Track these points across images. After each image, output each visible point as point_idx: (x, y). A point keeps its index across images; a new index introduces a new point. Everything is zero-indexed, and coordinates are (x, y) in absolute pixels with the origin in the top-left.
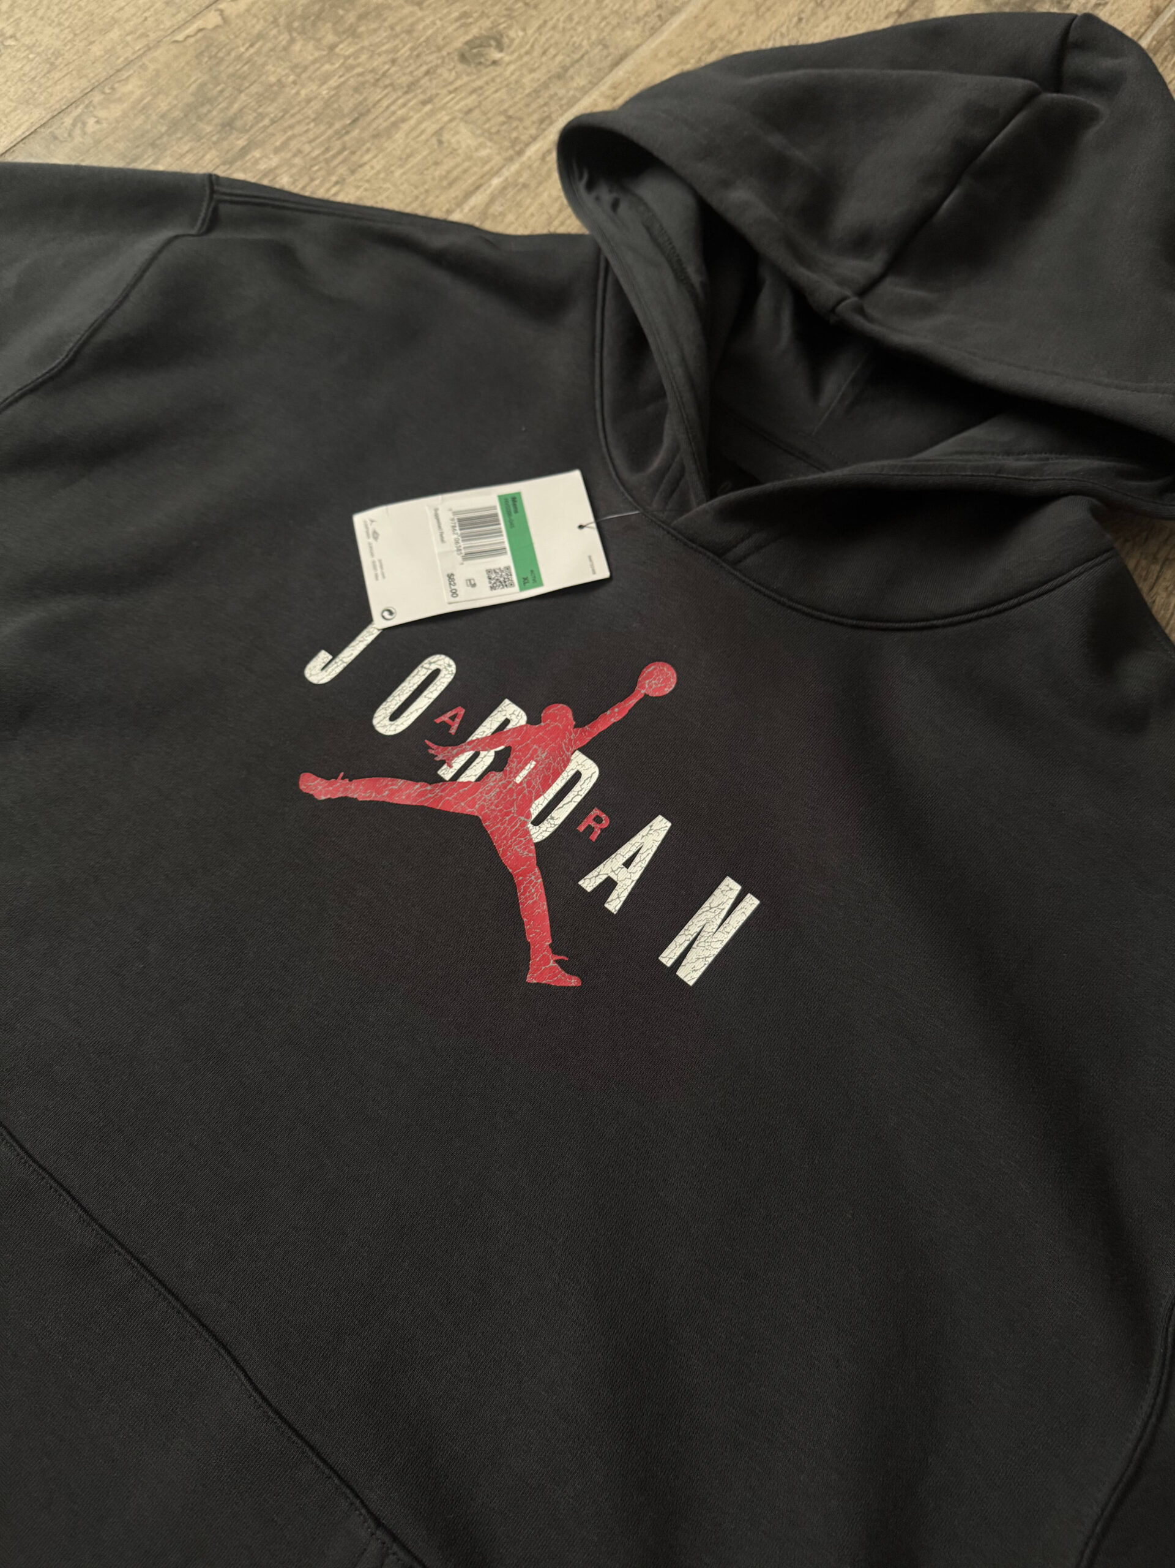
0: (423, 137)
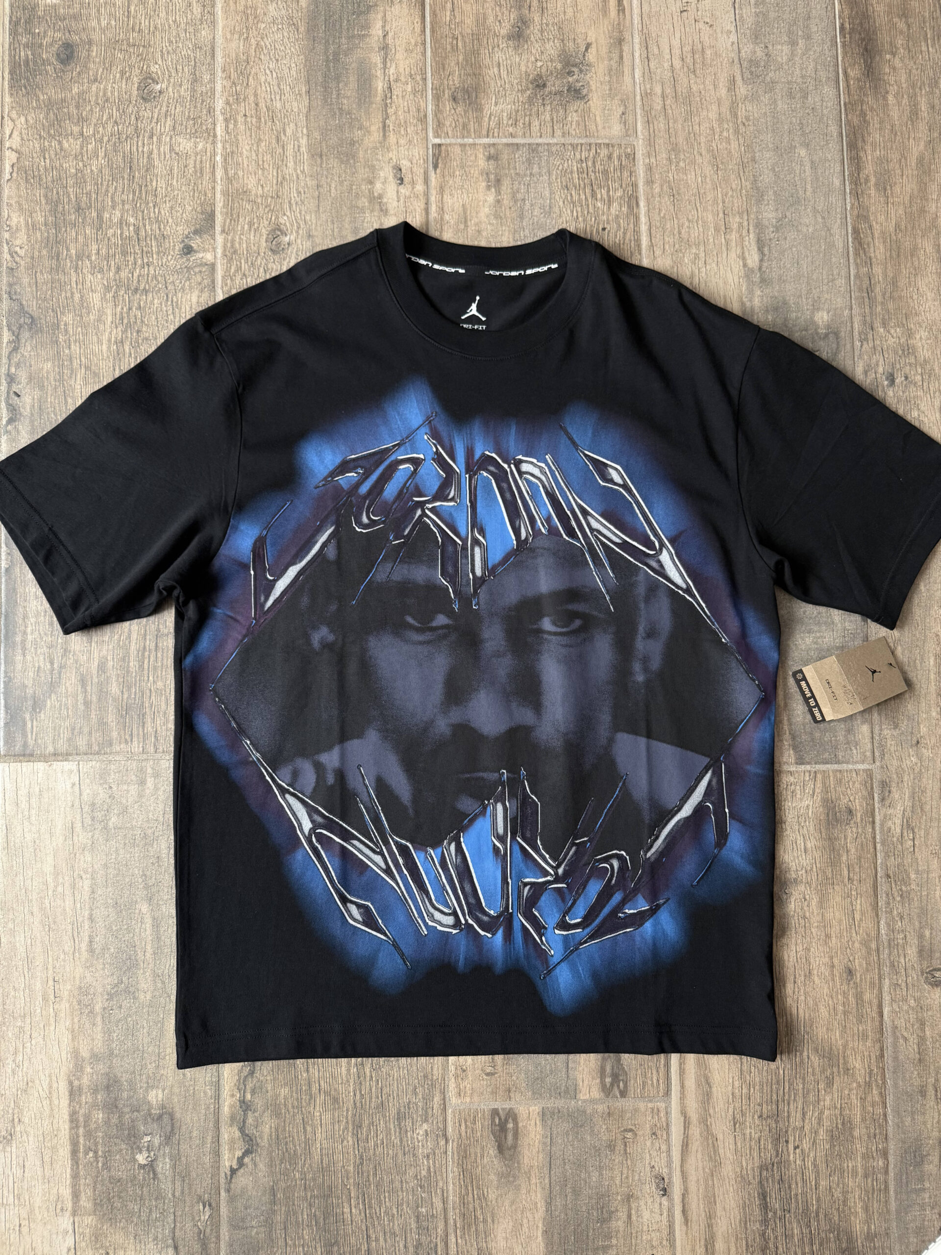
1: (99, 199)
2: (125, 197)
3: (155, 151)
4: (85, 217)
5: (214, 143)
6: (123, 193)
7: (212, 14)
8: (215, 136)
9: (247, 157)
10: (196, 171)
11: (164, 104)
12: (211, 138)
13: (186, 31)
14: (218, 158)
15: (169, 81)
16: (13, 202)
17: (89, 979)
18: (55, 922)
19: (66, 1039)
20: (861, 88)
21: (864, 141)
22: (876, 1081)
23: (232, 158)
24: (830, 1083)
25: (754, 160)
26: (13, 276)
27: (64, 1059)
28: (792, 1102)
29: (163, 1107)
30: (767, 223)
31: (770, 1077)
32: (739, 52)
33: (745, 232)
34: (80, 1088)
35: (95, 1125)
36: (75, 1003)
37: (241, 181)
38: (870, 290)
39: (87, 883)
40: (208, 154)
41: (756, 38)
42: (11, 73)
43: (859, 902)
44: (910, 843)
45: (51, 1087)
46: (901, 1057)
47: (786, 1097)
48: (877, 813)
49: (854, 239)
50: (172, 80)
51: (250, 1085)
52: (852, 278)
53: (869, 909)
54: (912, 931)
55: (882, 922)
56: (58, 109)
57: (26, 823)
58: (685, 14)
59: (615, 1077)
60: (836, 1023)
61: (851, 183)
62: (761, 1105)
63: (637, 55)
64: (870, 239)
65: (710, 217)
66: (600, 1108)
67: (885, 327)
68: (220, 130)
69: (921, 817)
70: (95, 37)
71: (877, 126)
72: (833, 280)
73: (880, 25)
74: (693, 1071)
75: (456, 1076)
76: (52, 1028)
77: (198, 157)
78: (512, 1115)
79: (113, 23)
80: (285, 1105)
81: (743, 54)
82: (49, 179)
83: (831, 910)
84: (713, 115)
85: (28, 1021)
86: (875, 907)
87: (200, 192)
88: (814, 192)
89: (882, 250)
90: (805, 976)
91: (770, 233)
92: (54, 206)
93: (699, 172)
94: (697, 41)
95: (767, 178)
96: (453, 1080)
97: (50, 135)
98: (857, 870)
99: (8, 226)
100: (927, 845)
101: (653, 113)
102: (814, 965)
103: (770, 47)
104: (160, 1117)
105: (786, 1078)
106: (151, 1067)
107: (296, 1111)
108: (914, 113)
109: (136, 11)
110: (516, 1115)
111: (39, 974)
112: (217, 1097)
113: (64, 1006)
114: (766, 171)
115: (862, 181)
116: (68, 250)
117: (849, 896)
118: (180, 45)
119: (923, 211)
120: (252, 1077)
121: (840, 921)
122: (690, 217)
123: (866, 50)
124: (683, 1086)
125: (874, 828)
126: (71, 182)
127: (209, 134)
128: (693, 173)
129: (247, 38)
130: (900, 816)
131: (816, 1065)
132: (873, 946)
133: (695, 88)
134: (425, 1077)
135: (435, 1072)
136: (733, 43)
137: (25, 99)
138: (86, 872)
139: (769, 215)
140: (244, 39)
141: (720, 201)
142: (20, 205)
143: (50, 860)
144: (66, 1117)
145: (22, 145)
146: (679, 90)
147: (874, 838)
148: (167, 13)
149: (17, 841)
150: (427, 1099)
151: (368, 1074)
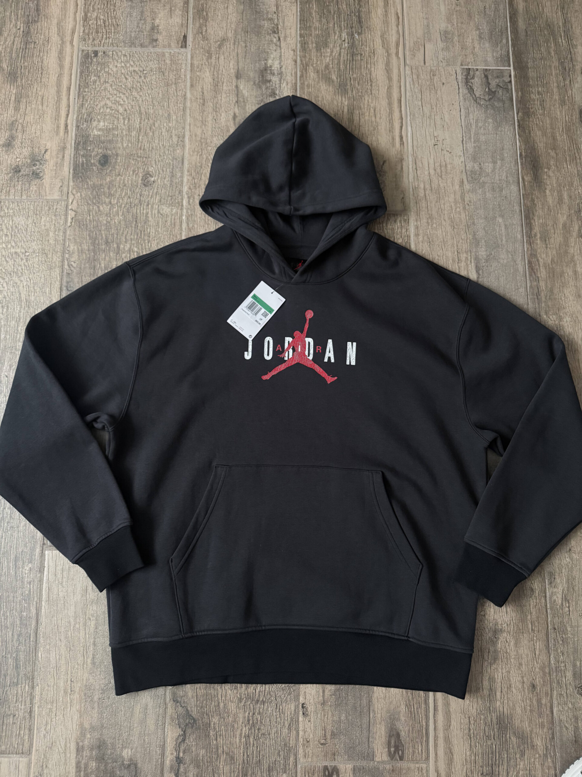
0: (156, 216)
1: (119, 237)
2: (132, 237)
3: (150, 213)
4: (110, 247)
5: (182, 209)
6: (131, 234)
7: (183, 141)
8: (182, 206)
9: (200, 218)
10: (171, 224)
11: (156, 188)
12: (180, 207)
13: (168, 150)
14: (184, 218)
15: (158, 176)
16: (71, 238)
17: (91, 680)
18: (73, 646)
19: (76, 717)
20: (531, 186)
21: (533, 214)
22: (550, 753)
23: (192, 218)
24: (523, 754)
25: (474, 223)
26: (70, 277)
27: (74, 729)
28: (500, 766)
29: (131, 760)
30: (481, 257)
31: (487, 750)
32: (466, 167)
33: (469, 262)
34: (82, 746)
35: (90, 770)
36: (82, 695)
37: (196, 230)
38: (538, 294)
39: (93, 623)
40: (179, 215)
41: (475, 159)
42: (74, 170)
43: (538, 644)
44: (567, 609)
45: (66, 746)
46: (564, 739)
47: (497, 763)
48: (547, 591)
49: (529, 267)
50: (160, 176)
51: (182, 748)
52: (528, 288)
53: (544, 648)
54: (569, 662)
55: (552, 656)
56: (98, 189)
57: (60, 586)
58: (436, 146)
59: (397, 748)
60: (526, 717)
61: (526, 237)
62: (482, 767)
63: (410, 167)
64: (538, 267)
65: (450, 254)
66: (388, 767)
67: (547, 315)
68: (185, 203)
69: (573, 594)
70: (120, 152)
71: (541, 206)
72: (518, 289)
73: (541, 153)
74: (442, 745)
75: (303, 745)
76: (69, 710)
77: (173, 217)
78: (336, 770)
79: (130, 145)
80: (203, 760)
81: (467, 168)
82: (92, 226)
83: (522, 648)
84: (452, 199)
85: (55, 705)
86: (548, 647)
87: (173, 236)
88: (507, 241)
89: (544, 273)
90: (508, 688)
91: (483, 263)
92: (94, 241)
93: (443, 230)
94: (442, 160)
95: (481, 233)
96: (301, 747)
97: (93, 203)
98: (537, 624)
99: (68, 251)
100: (577, 611)
101: (419, 198)
102: (513, 682)
103: (482, 165)
104: (129, 766)
105: (497, 750)
106: (125, 735)
107: (209, 764)
108: (561, 200)
109: (142, 139)
110: (338, 770)
111: (62, 677)
112: (163, 754)
113: (76, 696)
114: (481, 230)
115: (533, 236)
116: (100, 264)
117: (532, 640)
118: (165, 157)
119: (566, 252)
120: (184, 743)
121: (527, 655)
122: (439, 254)
123: (534, 166)
124: (436, 754)
125: (546, 600)
126: (103, 228)
127: (179, 205)
128: (441, 230)
129: (201, 154)
130: (561, 593)
131: (515, 743)
132: (547, 670)
133: (442, 185)
134: (285, 745)
135: (291, 742)
136: (462, 162)
137: (81, 184)
138: (93, 616)
139: (482, 253)
140: (200, 155)
141: (455, 245)
142: (75, 239)
143: (73, 608)
144: (74, 765)
145: (78, 208)
146: (433, 186)
147: (546, 606)
148: (159, 141)
149: (55, 597)
150: (286, 759)
151: (252, 743)
